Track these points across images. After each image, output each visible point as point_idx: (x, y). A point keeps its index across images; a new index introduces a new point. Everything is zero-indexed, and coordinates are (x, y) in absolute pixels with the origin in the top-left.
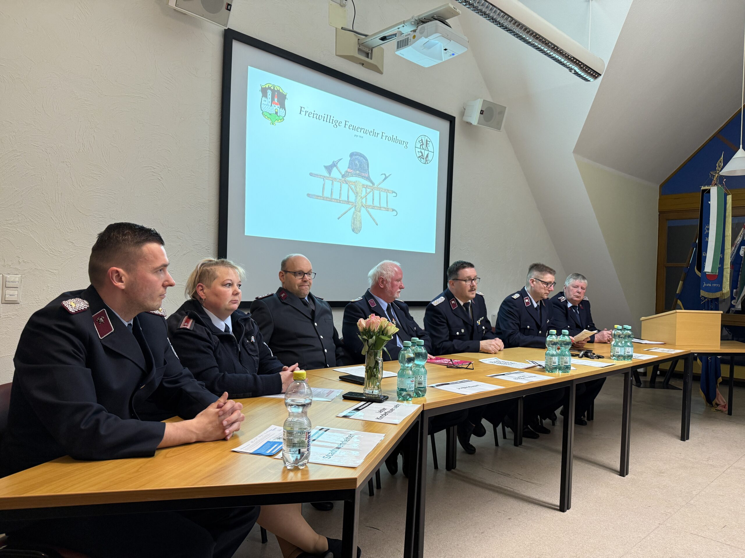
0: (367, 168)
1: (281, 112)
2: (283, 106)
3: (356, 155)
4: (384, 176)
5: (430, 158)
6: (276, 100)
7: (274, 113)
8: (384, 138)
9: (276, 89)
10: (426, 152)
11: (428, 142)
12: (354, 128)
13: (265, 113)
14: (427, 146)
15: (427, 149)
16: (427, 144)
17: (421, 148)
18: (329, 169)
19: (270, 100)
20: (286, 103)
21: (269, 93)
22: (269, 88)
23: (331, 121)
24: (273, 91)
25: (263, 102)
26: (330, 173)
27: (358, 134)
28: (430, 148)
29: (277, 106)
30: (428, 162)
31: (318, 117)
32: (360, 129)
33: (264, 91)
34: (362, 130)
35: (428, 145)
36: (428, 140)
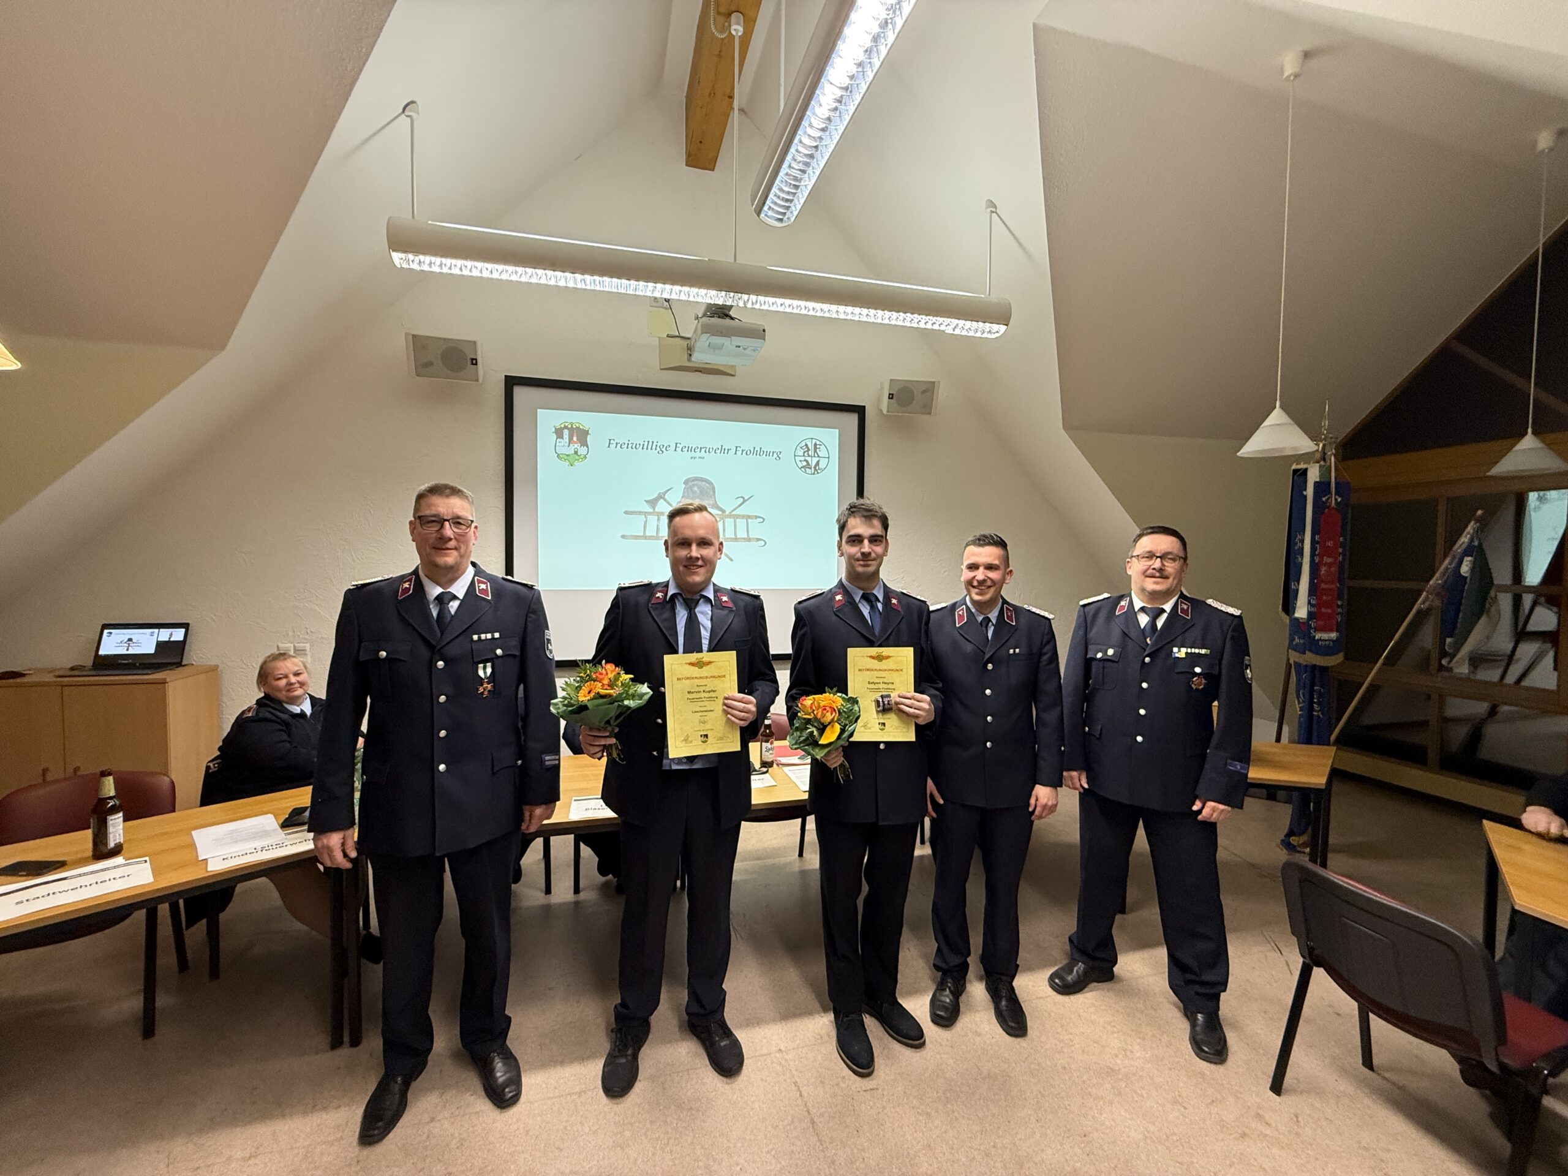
0: (711, 493)
1: (582, 451)
2: (584, 443)
3: (693, 481)
4: (742, 500)
5: (822, 465)
6: (575, 439)
7: (573, 452)
8: (739, 453)
9: (574, 427)
10: (815, 460)
11: (818, 446)
12: (690, 449)
13: (561, 456)
14: (815, 451)
15: (816, 455)
16: (815, 448)
17: (806, 454)
18: (653, 503)
19: (567, 440)
20: (588, 439)
21: (566, 432)
22: (566, 427)
23: (654, 447)
24: (572, 431)
25: (558, 444)
26: (654, 509)
27: (698, 454)
28: (822, 452)
29: (576, 446)
30: (819, 471)
31: (634, 446)
32: (699, 450)
33: (559, 433)
34: (703, 450)
35: (818, 450)
36: (818, 443)
